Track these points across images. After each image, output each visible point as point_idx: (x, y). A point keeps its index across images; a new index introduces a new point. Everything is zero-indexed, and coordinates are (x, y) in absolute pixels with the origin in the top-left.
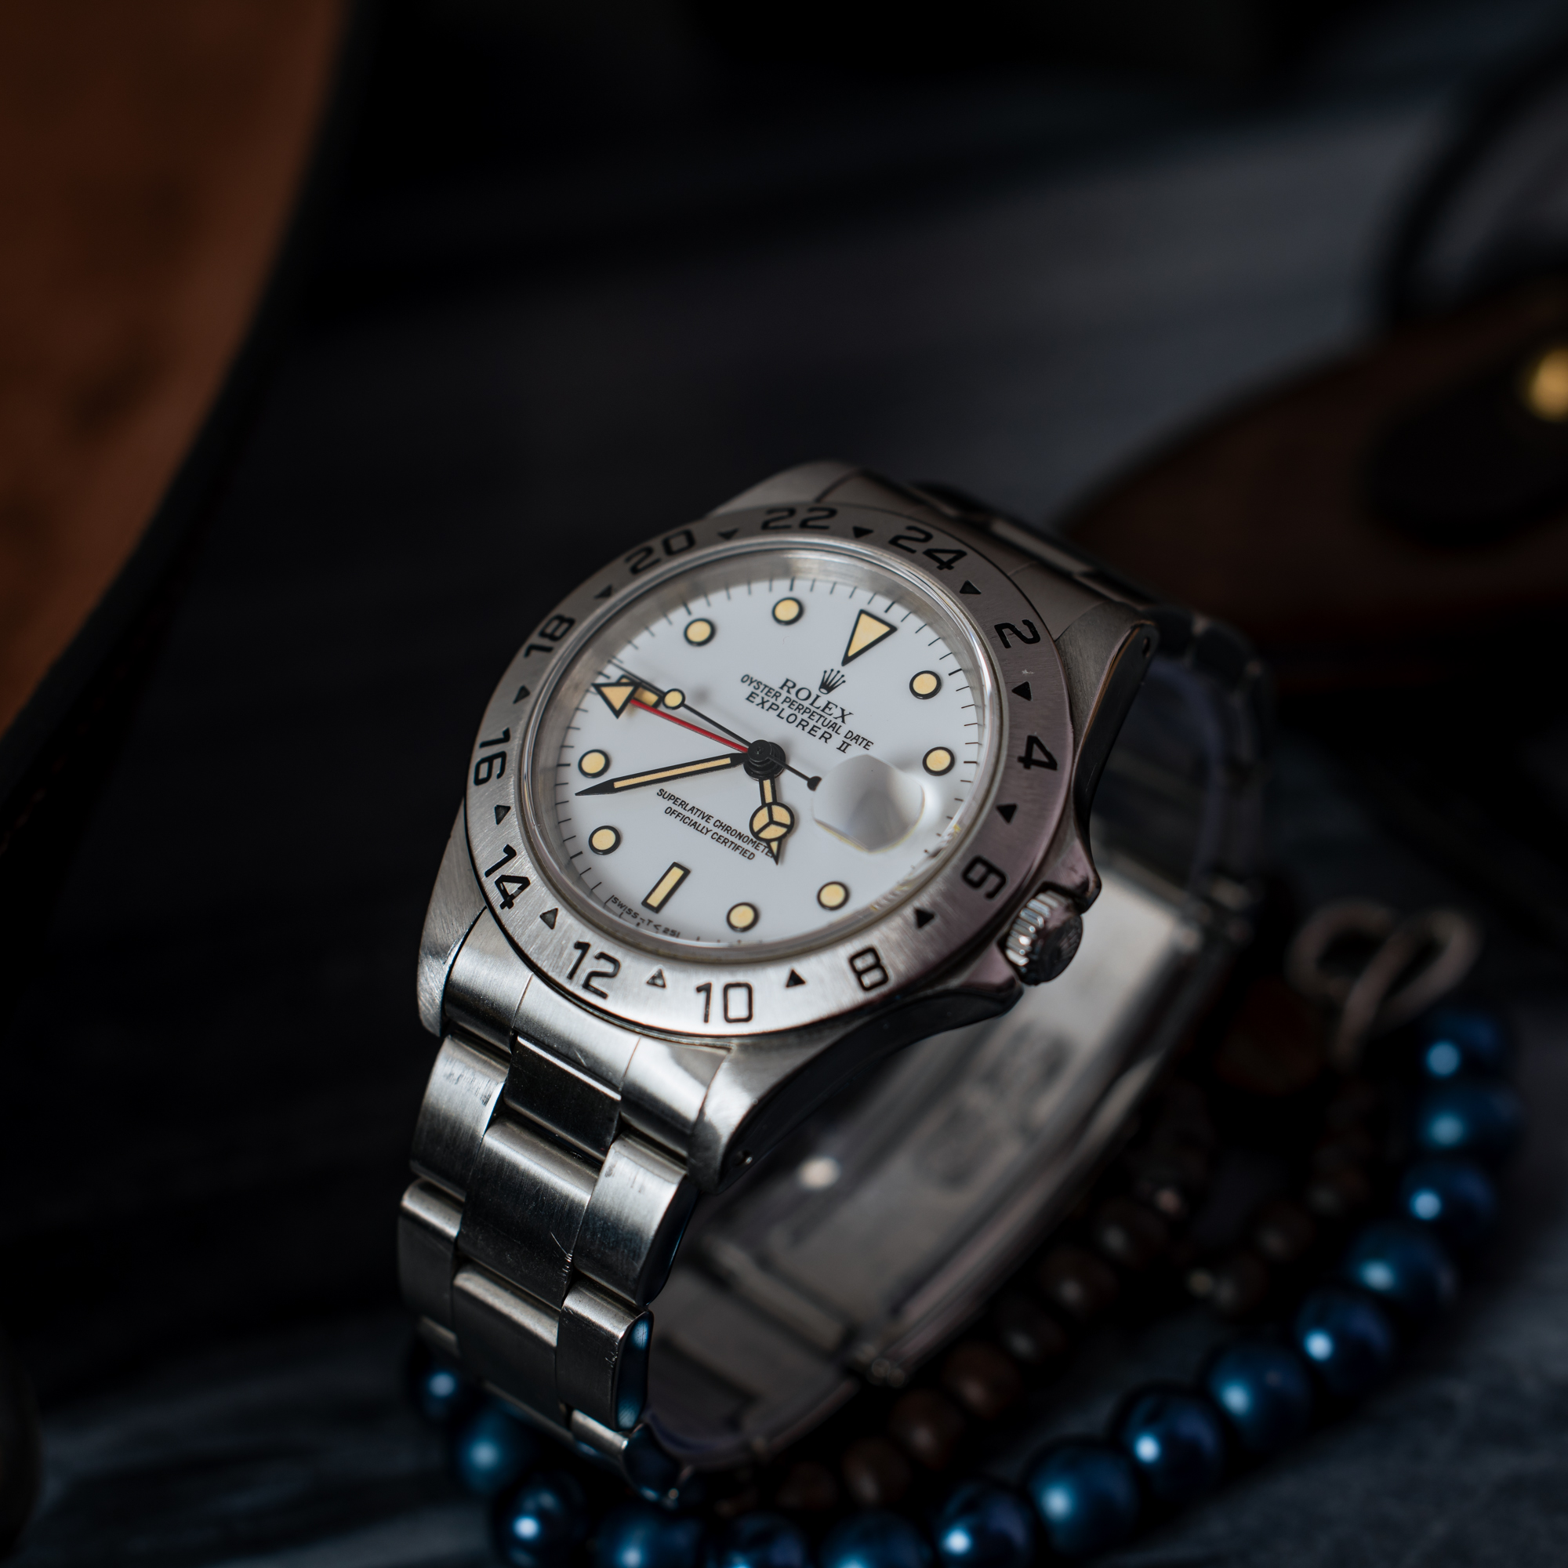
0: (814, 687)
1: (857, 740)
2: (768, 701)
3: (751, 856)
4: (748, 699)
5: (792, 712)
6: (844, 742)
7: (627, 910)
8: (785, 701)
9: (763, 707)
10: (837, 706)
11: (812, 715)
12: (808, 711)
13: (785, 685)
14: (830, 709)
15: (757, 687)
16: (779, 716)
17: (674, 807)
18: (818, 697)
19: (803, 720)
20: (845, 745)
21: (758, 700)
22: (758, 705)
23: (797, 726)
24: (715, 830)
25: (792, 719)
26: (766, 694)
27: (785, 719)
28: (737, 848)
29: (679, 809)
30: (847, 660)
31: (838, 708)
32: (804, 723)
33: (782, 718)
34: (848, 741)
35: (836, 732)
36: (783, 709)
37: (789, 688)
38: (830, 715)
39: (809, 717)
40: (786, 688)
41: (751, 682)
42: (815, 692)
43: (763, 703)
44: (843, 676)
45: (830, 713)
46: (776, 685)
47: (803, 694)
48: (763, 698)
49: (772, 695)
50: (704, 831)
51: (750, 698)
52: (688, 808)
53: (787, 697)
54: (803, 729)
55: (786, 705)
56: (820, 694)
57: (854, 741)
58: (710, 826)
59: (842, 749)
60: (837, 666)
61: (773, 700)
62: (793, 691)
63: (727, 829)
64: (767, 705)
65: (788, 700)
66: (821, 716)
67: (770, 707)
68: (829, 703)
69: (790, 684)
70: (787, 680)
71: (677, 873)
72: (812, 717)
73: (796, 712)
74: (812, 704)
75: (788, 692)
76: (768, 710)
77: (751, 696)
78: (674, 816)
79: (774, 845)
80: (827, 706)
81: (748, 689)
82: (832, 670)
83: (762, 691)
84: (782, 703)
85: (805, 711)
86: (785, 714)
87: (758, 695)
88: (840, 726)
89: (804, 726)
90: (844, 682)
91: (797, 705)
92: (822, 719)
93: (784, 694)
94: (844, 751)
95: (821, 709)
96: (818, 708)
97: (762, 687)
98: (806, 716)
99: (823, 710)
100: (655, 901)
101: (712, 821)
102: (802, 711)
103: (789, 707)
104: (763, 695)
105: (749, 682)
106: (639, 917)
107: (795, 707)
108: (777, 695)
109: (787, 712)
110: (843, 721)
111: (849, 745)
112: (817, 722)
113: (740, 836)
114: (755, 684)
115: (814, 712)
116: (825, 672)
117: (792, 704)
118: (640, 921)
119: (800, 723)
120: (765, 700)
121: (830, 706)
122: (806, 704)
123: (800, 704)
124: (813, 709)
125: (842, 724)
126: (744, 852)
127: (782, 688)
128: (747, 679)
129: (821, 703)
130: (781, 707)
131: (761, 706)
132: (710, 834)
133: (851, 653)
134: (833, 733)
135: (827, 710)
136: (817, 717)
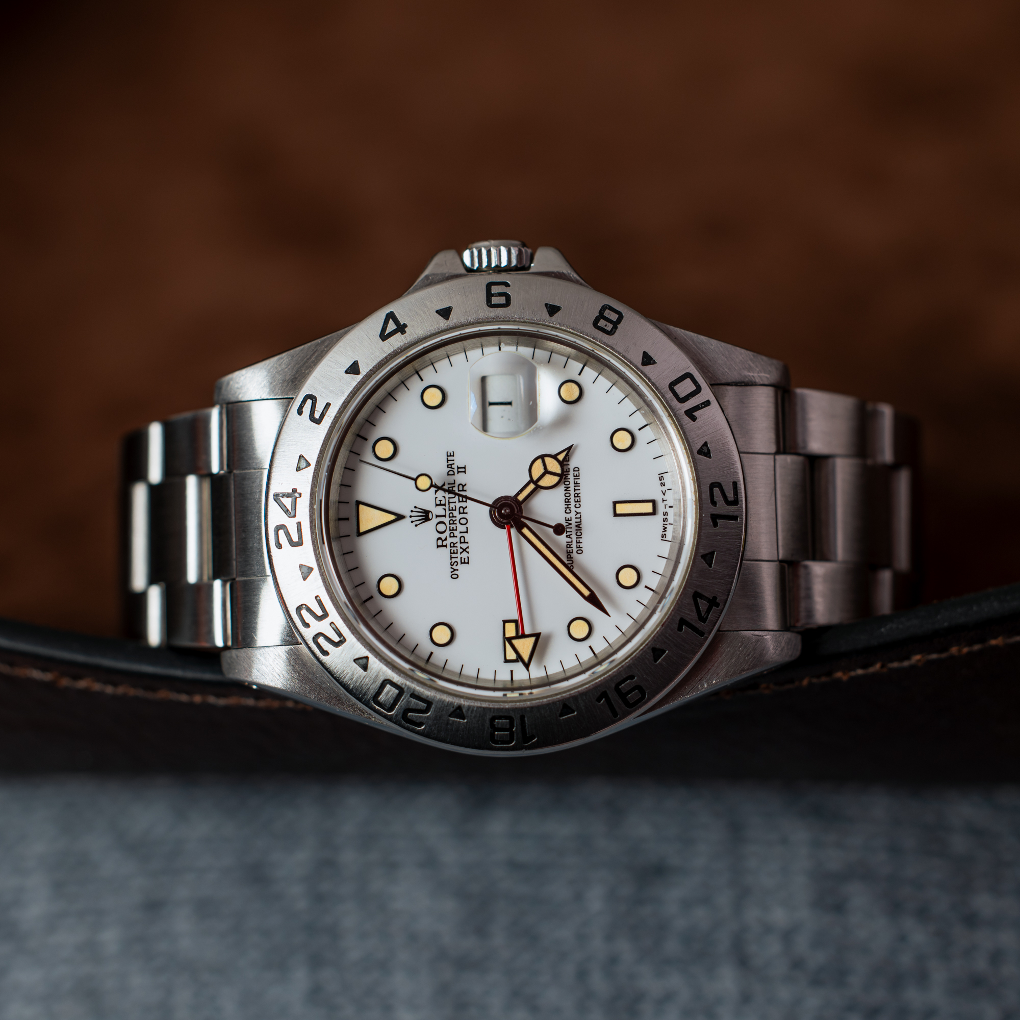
0: (431, 525)
1: (451, 465)
2: (461, 548)
3: (577, 469)
4: (468, 563)
5: (458, 525)
6: (458, 472)
7: (665, 523)
8: (454, 536)
9: (468, 547)
10: (436, 498)
11: (452, 510)
12: (451, 515)
13: (442, 546)
14: (440, 501)
15: (456, 563)
16: (467, 532)
17: (575, 549)
18: (437, 516)
19: (460, 513)
20: (460, 470)
21: (465, 555)
22: (468, 552)
23: (467, 513)
24: (573, 509)
25: (463, 521)
26: (457, 553)
27: (466, 526)
28: (576, 484)
29: (574, 545)
30: (400, 517)
31: (436, 496)
32: (462, 510)
33: (467, 528)
34: (456, 471)
35: (454, 483)
36: (461, 532)
37: (443, 541)
38: (444, 497)
39: (455, 510)
40: (445, 543)
41: (455, 570)
42: (435, 521)
43: (464, 550)
44: (412, 511)
45: (443, 499)
46: (446, 552)
47: (441, 528)
48: (461, 553)
49: (455, 549)
50: (578, 516)
51: (465, 562)
52: (569, 540)
53: (450, 537)
54: (466, 507)
55: (457, 533)
56: (434, 516)
57: (453, 466)
58: (573, 515)
59: (463, 470)
60: (407, 521)
61: (458, 545)
62: (443, 536)
63: (567, 501)
64: (464, 546)
65: (452, 535)
66: (449, 503)
67: (464, 542)
68: (437, 505)
69: (440, 543)
70: (438, 546)
71: (621, 509)
72: (454, 509)
73: (457, 522)
74: (445, 516)
75: (446, 539)
76: (467, 543)
77: (465, 563)
78: (581, 545)
79: (561, 457)
80: (440, 505)
81: (461, 568)
82: (412, 522)
83: (457, 557)
84: (456, 537)
85: (453, 517)
86: (463, 528)
87: (461, 558)
88: (449, 484)
89: (464, 509)
90: (415, 507)
91: (452, 526)
92: (451, 500)
93: (449, 540)
94: (465, 468)
95: (444, 507)
96: (445, 509)
97: (454, 560)
98: (456, 513)
99: (444, 505)
100: (648, 508)
101: (568, 516)
102: (454, 519)
103: (456, 530)
104: (459, 555)
105: (455, 572)
106: (665, 511)
107: (454, 526)
108: (453, 545)
109: (462, 528)
110: (444, 485)
111: (458, 468)
112: (455, 502)
113: (567, 489)
114: (454, 567)
115: (449, 510)
116: (416, 526)
117: (453, 530)
118: (667, 507)
119: (464, 513)
120: (462, 550)
121: (438, 502)
122: (446, 520)
123: (450, 524)
124: (448, 512)
125: (446, 484)
126: (577, 477)
127: (446, 546)
128: (454, 575)
129: (440, 511)
130: (459, 535)
131: (467, 550)
132: (578, 510)
133: (392, 517)
134: (456, 485)
135: (443, 502)
136: (452, 505)
